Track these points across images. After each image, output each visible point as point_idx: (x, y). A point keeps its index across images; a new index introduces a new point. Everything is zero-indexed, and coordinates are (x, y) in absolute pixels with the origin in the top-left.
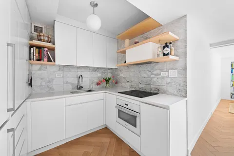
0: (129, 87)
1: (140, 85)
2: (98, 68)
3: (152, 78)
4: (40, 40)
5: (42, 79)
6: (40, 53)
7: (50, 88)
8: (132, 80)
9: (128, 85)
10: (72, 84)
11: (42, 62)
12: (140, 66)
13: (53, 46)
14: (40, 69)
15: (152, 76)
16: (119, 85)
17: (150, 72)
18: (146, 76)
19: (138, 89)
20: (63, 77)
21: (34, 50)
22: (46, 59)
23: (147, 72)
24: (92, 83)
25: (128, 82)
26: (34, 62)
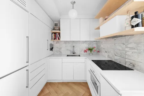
0: (107, 57)
1: (115, 56)
2: (86, 41)
3: (126, 52)
4: (55, 30)
5: (57, 47)
6: (55, 36)
7: (60, 52)
8: (109, 51)
9: (106, 54)
10: (70, 51)
11: (56, 40)
12: (115, 39)
13: (60, 32)
14: (56, 43)
15: (127, 49)
16: (100, 53)
17: (125, 46)
18: (120, 48)
19: (113, 60)
20: (66, 47)
21: (53, 35)
22: (57, 38)
23: (122, 45)
24: (82, 51)
25: (106, 52)
26: (53, 40)
